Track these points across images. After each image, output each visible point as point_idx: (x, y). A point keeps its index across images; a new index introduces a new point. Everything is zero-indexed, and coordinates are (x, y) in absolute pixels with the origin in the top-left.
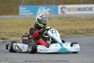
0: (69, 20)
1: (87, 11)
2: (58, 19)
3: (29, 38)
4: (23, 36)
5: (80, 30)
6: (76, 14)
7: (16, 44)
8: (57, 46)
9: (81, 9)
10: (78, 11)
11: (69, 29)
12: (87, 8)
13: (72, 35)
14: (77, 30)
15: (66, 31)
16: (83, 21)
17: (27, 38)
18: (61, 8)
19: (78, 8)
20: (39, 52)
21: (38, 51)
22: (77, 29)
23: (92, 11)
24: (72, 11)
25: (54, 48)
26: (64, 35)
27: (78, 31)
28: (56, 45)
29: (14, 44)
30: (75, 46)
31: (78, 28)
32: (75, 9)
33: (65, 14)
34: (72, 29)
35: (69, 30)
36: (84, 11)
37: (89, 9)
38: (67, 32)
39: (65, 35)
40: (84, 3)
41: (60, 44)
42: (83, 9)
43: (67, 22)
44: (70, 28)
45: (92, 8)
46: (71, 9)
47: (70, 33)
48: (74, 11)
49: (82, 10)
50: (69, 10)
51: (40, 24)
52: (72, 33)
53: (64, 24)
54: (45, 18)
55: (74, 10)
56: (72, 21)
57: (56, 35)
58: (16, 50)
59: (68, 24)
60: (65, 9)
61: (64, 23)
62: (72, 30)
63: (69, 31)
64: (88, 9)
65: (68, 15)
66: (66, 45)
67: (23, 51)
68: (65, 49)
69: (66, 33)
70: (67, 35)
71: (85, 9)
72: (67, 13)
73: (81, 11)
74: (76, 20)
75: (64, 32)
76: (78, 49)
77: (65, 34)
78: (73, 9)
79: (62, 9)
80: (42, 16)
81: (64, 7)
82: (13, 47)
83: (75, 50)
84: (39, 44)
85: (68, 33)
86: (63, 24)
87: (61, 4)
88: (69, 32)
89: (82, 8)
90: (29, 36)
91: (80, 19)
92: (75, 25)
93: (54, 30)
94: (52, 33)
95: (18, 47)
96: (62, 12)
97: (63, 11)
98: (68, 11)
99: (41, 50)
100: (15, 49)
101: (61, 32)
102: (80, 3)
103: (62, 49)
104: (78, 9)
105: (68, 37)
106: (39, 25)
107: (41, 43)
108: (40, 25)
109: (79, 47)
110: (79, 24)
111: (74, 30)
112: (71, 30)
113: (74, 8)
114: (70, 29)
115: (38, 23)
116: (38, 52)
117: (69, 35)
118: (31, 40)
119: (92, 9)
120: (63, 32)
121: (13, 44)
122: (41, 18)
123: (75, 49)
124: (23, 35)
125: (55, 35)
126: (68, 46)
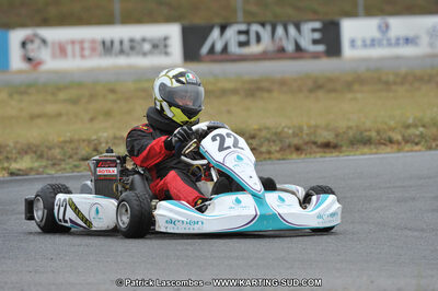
0: (62, 95)
1: (145, 54)
2: (11, 95)
3: (124, 172)
4: (99, 163)
5: (116, 141)
6: (91, 71)
7: (67, 196)
9: (117, 45)
10: (100, 55)
11: (62, 139)
12: (144, 40)
13: (76, 166)
14: (100, 143)
15: (50, 149)
16: (127, 100)
17: (114, 171)
18: (24, 44)
19: (104, 43)
20: (163, 230)
21: (161, 226)
22: (102, 140)
23: (166, 54)
24: (74, 56)
25: (227, 211)
26: (40, 167)
27: (103, 145)
28: (238, 201)
29: (61, 197)
30: (318, 204)
31: (105, 135)
32: (86, 45)
33: (44, 68)
34: (76, 137)
35: (65, 142)
36: (128, 55)
37: (155, 46)
38: (53, 151)
39: (46, 167)
40: (129, 18)
41: (254, 195)
42: (126, 45)
43: (50, 109)
44: (69, 134)
45: (166, 39)
46: (69, 48)
47: (71, 157)
48: (83, 56)
49: (122, 52)
50: (61, 50)
52: (79, 156)
53: (39, 116)
54: (193, 84)
55: (82, 49)
56: (75, 101)
57: (239, 158)
58: (69, 225)
59: (59, 115)
60: (42, 46)
61: (36, 110)
62: (79, 141)
63: (62, 148)
64: (147, 47)
65: (56, 72)
66: (282, 199)
67: (97, 225)
68: (275, 217)
69: (48, 159)
70: (54, 165)
71: (133, 47)
72: (51, 63)
73: (116, 55)
74: (92, 97)
75: (42, 152)
76: (333, 215)
77: (44, 163)
78: (77, 47)
79: (29, 46)
80: (182, 74)
81: (36, 35)
82: (56, 208)
83: (321, 220)
84: (166, 196)
85: (59, 157)
86: (33, 117)
87: (23, 25)
88: (65, 155)
89: (121, 42)
90: (123, 160)
91: (113, 91)
92: (92, 120)
93: (228, 135)
94: (221, 148)
95: (76, 210)
96: (29, 60)
97: (31, 55)
98: (54, 56)
99: (171, 221)
100: (61, 217)
101: (26, 153)
102: (108, 20)
103: (263, 217)
104: (100, 48)
105: (60, 174)
107: (173, 191)
109: (337, 205)
110: (108, 114)
111: (86, 143)
112: (71, 141)
113: (82, 42)
114: (68, 139)
116: (157, 229)
117: (63, 166)
118: (131, 178)
119: (166, 46)
120: (35, 152)
121: (54, 198)
122: (176, 84)
123: (319, 216)
124: (97, 158)
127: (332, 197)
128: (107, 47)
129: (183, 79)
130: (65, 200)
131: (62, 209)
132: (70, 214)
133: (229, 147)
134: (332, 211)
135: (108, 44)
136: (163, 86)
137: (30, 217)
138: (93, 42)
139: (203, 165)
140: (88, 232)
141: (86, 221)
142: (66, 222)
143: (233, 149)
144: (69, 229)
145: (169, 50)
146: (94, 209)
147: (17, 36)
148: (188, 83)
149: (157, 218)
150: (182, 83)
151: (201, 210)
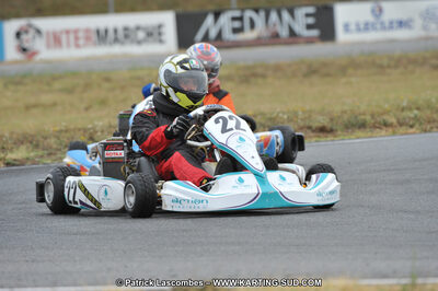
0: (57, 85)
1: (139, 42)
2: (6, 86)
3: (131, 154)
4: (107, 147)
6: (87, 59)
7: (76, 179)
8: (245, 183)
9: (111, 34)
10: (95, 44)
11: (57, 128)
12: (138, 28)
14: (96, 132)
15: (46, 138)
16: (123, 88)
17: (122, 154)
19: (98, 32)
20: (170, 209)
21: (167, 206)
22: (97, 129)
23: (161, 41)
24: (68, 45)
26: (37, 156)
27: (99, 134)
28: (241, 181)
29: (70, 179)
30: (318, 182)
31: (101, 123)
32: (81, 34)
33: (38, 58)
34: (72, 127)
35: (61, 131)
36: (122, 43)
37: (149, 34)
38: (48, 140)
39: (42, 156)
41: (256, 174)
42: (121, 34)
43: (46, 98)
44: (64, 124)
45: (160, 26)
46: (64, 38)
47: (66, 146)
48: (77, 46)
49: (116, 40)
50: (56, 40)
51: (178, 93)
53: (35, 106)
56: (70, 91)
57: (241, 139)
58: (79, 206)
59: (54, 104)
60: (37, 36)
61: (32, 100)
62: (74, 130)
63: (58, 138)
64: (141, 35)
67: (106, 206)
68: (276, 195)
69: (43, 149)
70: (50, 154)
71: (127, 35)
72: (45, 53)
73: (110, 44)
74: (87, 86)
75: (38, 141)
76: (332, 193)
77: (40, 153)
78: (72, 37)
79: (24, 37)
80: (186, 61)
81: (30, 26)
82: (66, 190)
83: (321, 198)
85: (55, 146)
86: (28, 108)
87: (18, 16)
88: (61, 144)
89: (116, 31)
90: (130, 143)
91: (108, 80)
92: (87, 109)
93: (231, 117)
94: (224, 130)
95: (85, 191)
96: (24, 50)
97: (26, 45)
98: (48, 46)
99: (177, 201)
100: (71, 199)
101: (22, 143)
102: (102, 9)
103: (265, 195)
104: (94, 37)
105: (56, 164)
106: (174, 97)
108: (175, 100)
109: (336, 184)
110: (103, 103)
111: (82, 132)
112: (66, 131)
113: (76, 31)
114: (63, 128)
115: (167, 92)
116: (164, 208)
117: (59, 155)
118: (137, 160)
119: (160, 34)
120: (31, 142)
121: (64, 180)
122: (180, 71)
123: (319, 194)
124: (105, 141)
125: (238, 137)
126: (288, 181)
127: (330, 176)
128: (102, 36)
129: (187, 65)
130: (74, 182)
131: (72, 191)
132: (80, 196)
133: (232, 129)
134: (331, 188)
135: (102, 32)
136: (168, 73)
137: (41, 199)
138: (87, 31)
139: (206, 147)
140: (97, 212)
141: (95, 202)
142: (76, 203)
143: (235, 131)
144: (79, 210)
145: (163, 38)
146: (103, 191)
147: (12, 26)
148: (192, 69)
149: (164, 198)
150: (186, 69)
151: (206, 189)
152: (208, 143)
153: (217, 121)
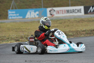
0: (58, 22)
1: (76, 13)
5: (70, 32)
7: (24, 46)
12: (76, 10)
14: (66, 32)
16: (72, 23)
18: (50, 11)
19: (67, 10)
23: (81, 12)
24: (61, 14)
30: (81, 46)
31: (67, 30)
32: (63, 11)
33: (54, 16)
36: (73, 13)
37: (78, 11)
43: (56, 25)
45: (80, 9)
46: (60, 12)
48: (63, 13)
49: (71, 12)
50: (58, 12)
51: (45, 26)
56: (61, 23)
57: (63, 36)
59: (58, 26)
60: (54, 11)
64: (76, 11)
65: (57, 17)
71: (73, 11)
72: (56, 15)
74: (65, 22)
76: (84, 48)
78: (61, 11)
79: (51, 12)
81: (53, 9)
87: (50, 7)
89: (71, 10)
91: (69, 21)
92: (65, 27)
94: (59, 34)
95: (26, 49)
97: (52, 13)
104: (66, 12)
110: (68, 26)
113: (62, 10)
119: (80, 11)
123: (82, 49)
127: (83, 45)
128: (68, 11)
130: (23, 46)
131: (22, 49)
132: (25, 49)
133: (61, 34)
134: (84, 47)
135: (68, 10)
138: (65, 10)
139: (54, 38)
141: (29, 51)
142: (24, 51)
143: (62, 34)
146: (31, 48)
147: (48, 9)
148: (48, 20)
152: (54, 37)
153: (57, 32)
